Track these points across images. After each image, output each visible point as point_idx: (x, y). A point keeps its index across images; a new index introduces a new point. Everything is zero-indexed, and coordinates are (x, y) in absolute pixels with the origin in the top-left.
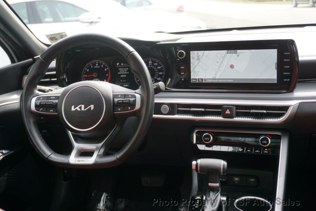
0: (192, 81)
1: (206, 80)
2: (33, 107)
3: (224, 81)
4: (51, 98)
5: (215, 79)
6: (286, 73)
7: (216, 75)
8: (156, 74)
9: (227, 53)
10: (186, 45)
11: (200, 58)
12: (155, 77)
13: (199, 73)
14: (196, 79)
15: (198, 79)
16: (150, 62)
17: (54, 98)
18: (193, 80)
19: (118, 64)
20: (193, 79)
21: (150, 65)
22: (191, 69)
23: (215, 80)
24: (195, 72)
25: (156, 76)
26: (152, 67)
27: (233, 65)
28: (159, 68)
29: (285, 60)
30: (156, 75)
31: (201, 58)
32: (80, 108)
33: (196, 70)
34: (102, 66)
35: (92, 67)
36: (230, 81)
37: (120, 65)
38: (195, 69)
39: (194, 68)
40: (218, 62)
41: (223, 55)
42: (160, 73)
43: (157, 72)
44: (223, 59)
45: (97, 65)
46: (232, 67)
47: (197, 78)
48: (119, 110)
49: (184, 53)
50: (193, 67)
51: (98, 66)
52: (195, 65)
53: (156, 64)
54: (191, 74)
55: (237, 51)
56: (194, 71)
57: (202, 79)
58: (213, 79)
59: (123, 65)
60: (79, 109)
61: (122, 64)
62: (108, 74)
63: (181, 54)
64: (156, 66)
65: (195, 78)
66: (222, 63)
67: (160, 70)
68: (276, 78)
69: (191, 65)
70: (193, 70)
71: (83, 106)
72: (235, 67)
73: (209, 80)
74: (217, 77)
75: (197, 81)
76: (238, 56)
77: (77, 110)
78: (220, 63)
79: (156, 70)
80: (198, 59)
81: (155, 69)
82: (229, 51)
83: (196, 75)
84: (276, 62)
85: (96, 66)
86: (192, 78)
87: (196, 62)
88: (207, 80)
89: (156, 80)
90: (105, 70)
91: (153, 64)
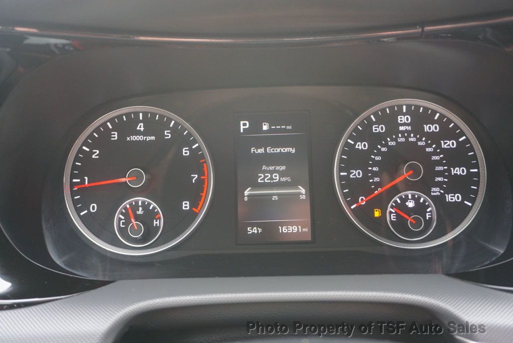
8: (441, 174)
12: (436, 191)
16: (402, 119)
19: (244, 125)
21: (403, 132)
25: (439, 184)
26: (412, 139)
28: (449, 144)
30: (440, 179)
34: (168, 134)
35: (115, 136)
37: (255, 127)
42: (458, 171)
43: (439, 163)
45: (141, 127)
51: (144, 133)
53: (434, 128)
59: (270, 131)
61: (265, 128)
62: (200, 173)
64: (435, 138)
67: (456, 157)
79: (435, 158)
81: (428, 150)
85: (139, 133)
89: (439, 201)
90: (186, 152)
91: (417, 127)
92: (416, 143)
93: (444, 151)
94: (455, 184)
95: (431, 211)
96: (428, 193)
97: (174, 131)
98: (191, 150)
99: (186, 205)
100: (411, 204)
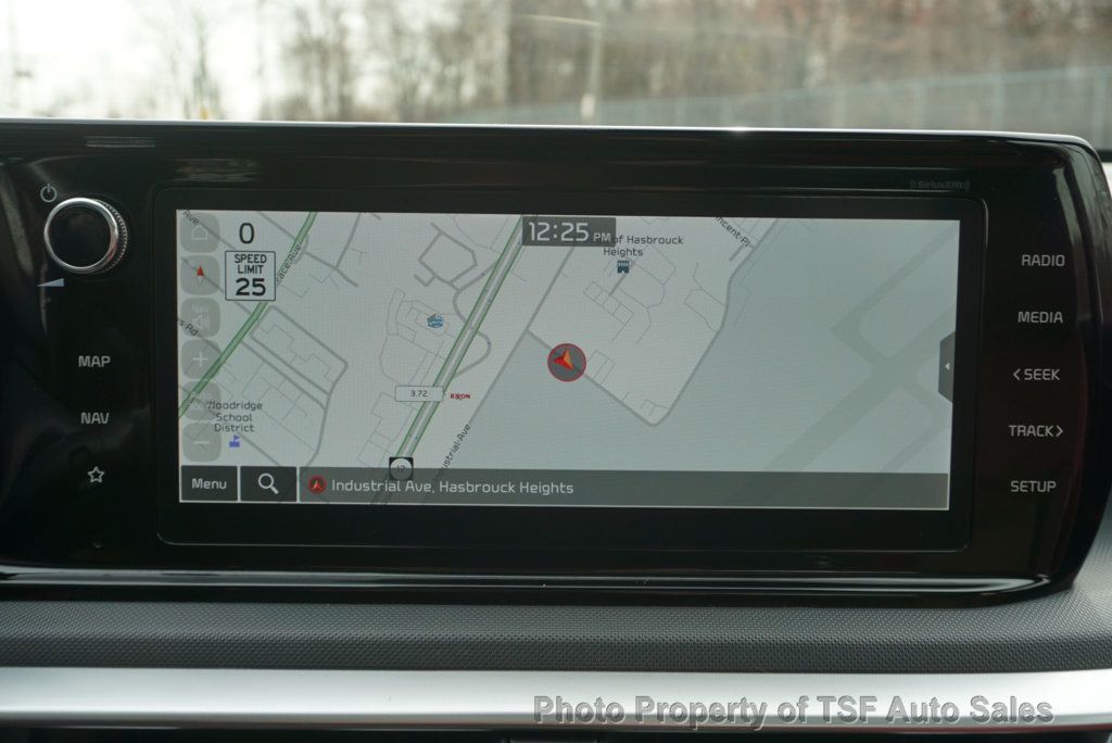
0: (190, 492)
1: (319, 478)
3: (488, 488)
5: (412, 475)
6: (1031, 431)
7: (417, 430)
9: (527, 240)
10: (137, 144)
11: (267, 273)
13: (256, 414)
14: (226, 473)
15: (251, 473)
18: (197, 483)
20: (193, 472)
22: (183, 380)
23: (410, 486)
24: (214, 406)
27: (577, 353)
29: (1024, 317)
31: (279, 277)
33: (228, 385)
36: (547, 490)
38: (221, 378)
39: (214, 370)
40: (435, 321)
41: (487, 259)
44: (486, 300)
46: (566, 363)
47: (234, 460)
49: (113, 220)
50: (204, 361)
52: (222, 340)
54: (183, 422)
55: (612, 228)
56: (204, 396)
57: (285, 475)
58: (390, 475)
63: (80, 235)
65: (222, 461)
66: (472, 327)
68: (944, 467)
69: (183, 337)
70: (200, 387)
72: (588, 371)
73: (349, 486)
74: (429, 457)
75: (232, 493)
76: (624, 269)
78: (454, 325)
80: (251, 286)
82: (546, 222)
83: (227, 437)
84: (950, 326)
86: (183, 461)
87: (233, 315)
88: (336, 485)
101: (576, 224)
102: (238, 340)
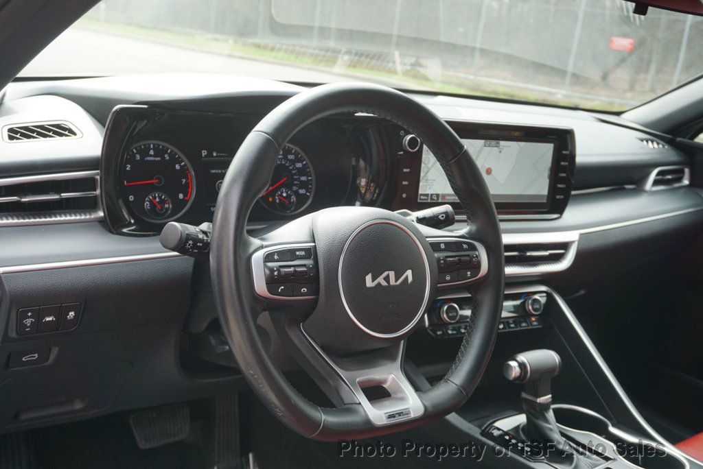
0: (420, 199)
1: (444, 196)
2: (260, 286)
4: (298, 253)
6: (561, 186)
8: (296, 180)
9: (485, 146)
12: (295, 188)
13: (434, 183)
14: (427, 195)
15: (432, 195)
17: (303, 253)
18: (422, 197)
19: (204, 153)
20: (421, 195)
21: (279, 159)
22: (422, 174)
24: (427, 180)
25: (296, 185)
26: (283, 162)
27: (491, 169)
28: (299, 165)
29: (562, 163)
30: (296, 182)
32: (387, 279)
33: (430, 176)
34: (167, 157)
35: (138, 157)
37: (210, 155)
39: (428, 172)
41: (478, 149)
42: (303, 178)
43: (295, 174)
45: (152, 152)
46: (489, 171)
47: (429, 192)
48: (448, 278)
49: (419, 140)
50: (426, 170)
51: (154, 156)
52: (430, 166)
53: (291, 157)
54: (421, 184)
55: (499, 143)
56: (426, 178)
57: (438, 195)
59: (217, 156)
60: (384, 283)
61: (215, 154)
62: (187, 178)
64: (293, 162)
65: (426, 193)
67: (302, 172)
68: (546, 193)
69: (423, 165)
70: (425, 176)
71: (392, 274)
72: (493, 173)
73: (449, 198)
75: (427, 200)
76: (500, 152)
77: (379, 284)
79: (294, 172)
81: (291, 168)
82: (488, 142)
83: (428, 187)
84: (550, 165)
85: (151, 156)
86: (420, 192)
88: (447, 198)
89: (296, 193)
90: (177, 167)
91: (285, 157)
92: (284, 164)
93: (298, 169)
94: (303, 185)
95: (293, 199)
96: (291, 189)
97: (170, 155)
98: (180, 165)
99: (181, 196)
100: (284, 195)
101: (493, 142)
102: (432, 166)
